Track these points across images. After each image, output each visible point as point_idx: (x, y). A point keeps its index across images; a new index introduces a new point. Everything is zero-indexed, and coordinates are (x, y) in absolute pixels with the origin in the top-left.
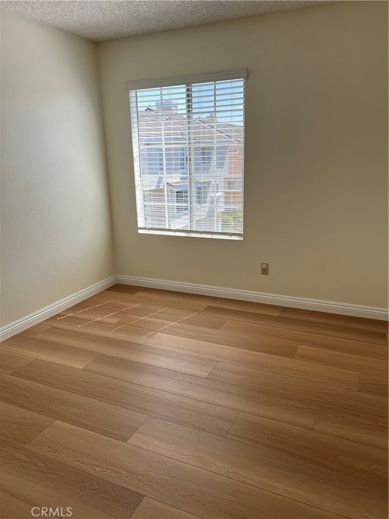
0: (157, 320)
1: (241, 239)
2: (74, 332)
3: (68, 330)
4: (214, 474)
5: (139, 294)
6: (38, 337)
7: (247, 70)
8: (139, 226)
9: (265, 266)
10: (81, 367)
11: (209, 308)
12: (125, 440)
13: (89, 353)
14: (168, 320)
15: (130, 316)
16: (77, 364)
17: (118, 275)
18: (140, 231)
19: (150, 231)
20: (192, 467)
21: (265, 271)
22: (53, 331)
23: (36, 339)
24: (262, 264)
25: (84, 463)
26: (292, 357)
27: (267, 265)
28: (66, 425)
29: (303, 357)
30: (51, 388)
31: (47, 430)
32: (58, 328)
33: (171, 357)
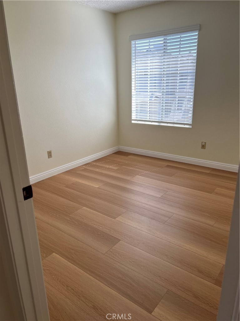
0: (138, 170)
1: (191, 127)
2: (95, 171)
3: (92, 170)
4: (155, 237)
5: (130, 157)
6: (78, 172)
7: (200, 25)
8: (132, 119)
9: (204, 144)
10: (97, 187)
11: (168, 166)
12: (115, 218)
13: (101, 181)
14: (143, 170)
15: (124, 166)
16: (96, 185)
17: (120, 146)
18: (133, 122)
19: (138, 122)
20: (145, 233)
21: (203, 147)
22: (85, 170)
23: (77, 173)
24: (202, 142)
25: (95, 224)
26: (211, 193)
27: (205, 143)
28: (88, 209)
29: (217, 194)
30: (82, 194)
31: (79, 210)
32: (88, 169)
33: (142, 187)
